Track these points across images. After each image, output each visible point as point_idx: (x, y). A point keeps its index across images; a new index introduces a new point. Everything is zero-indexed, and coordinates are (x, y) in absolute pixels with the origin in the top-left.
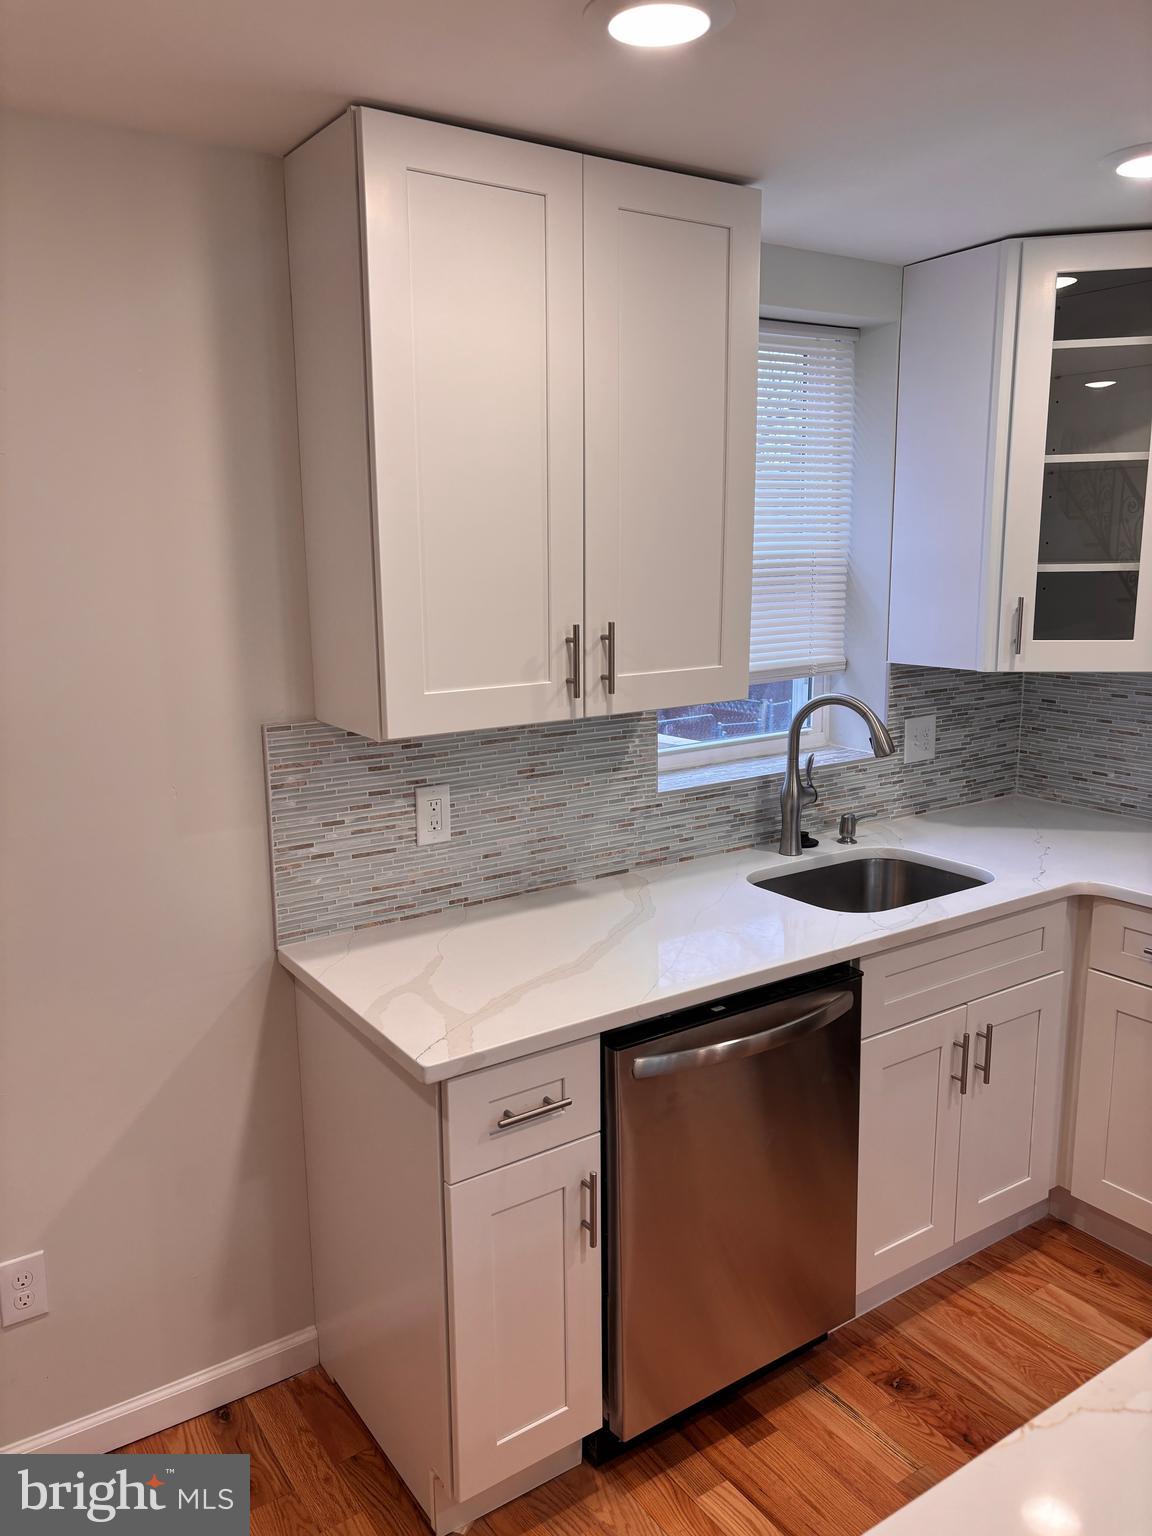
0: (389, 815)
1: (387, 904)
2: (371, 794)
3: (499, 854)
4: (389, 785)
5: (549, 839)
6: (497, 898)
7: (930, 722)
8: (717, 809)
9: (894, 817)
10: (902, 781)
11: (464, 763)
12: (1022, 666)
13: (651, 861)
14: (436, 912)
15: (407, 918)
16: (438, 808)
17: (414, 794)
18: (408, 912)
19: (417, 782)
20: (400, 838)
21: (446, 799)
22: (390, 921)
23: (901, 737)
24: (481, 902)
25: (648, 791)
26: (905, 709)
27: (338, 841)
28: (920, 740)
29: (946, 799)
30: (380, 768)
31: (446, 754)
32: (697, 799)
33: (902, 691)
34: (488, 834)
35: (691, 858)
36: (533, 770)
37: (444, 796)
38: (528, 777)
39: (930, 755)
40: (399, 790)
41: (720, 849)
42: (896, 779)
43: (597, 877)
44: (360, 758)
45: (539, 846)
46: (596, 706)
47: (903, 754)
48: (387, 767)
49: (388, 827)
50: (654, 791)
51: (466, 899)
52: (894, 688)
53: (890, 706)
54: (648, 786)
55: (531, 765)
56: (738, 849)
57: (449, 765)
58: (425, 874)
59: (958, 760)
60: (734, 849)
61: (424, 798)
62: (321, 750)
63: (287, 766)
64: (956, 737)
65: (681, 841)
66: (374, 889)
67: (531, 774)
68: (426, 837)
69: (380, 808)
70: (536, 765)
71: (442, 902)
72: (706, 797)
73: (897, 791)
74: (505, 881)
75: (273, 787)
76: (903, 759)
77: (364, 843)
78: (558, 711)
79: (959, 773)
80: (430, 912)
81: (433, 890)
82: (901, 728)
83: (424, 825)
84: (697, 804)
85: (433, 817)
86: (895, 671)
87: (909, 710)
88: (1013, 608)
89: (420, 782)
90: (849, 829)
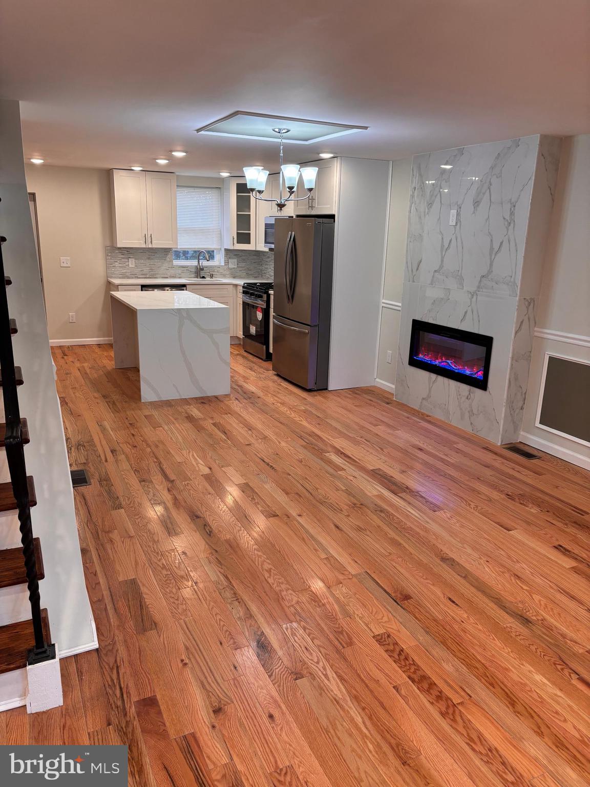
2: (122, 258)
3: (143, 271)
7: (236, 260)
9: (227, 277)
11: (137, 255)
12: (235, 248)
20: (126, 265)
21: (134, 260)
27: (117, 264)
28: (233, 263)
29: (240, 276)
30: (123, 254)
31: (134, 254)
33: (227, 253)
34: (141, 267)
35: (181, 278)
39: (236, 267)
40: (126, 258)
42: (227, 270)
43: (162, 278)
44: (120, 253)
45: (151, 271)
46: (150, 246)
47: (229, 266)
49: (124, 263)
50: (173, 265)
51: (137, 277)
53: (225, 256)
54: (171, 264)
59: (244, 269)
61: (130, 259)
62: (114, 251)
63: (109, 252)
64: (243, 264)
65: (179, 274)
66: (122, 272)
67: (149, 258)
68: (130, 266)
69: (123, 260)
71: (134, 276)
72: (184, 267)
73: (228, 273)
74: (145, 275)
75: (107, 255)
77: (120, 265)
78: (144, 246)
79: (244, 271)
81: (132, 274)
82: (228, 260)
83: (130, 264)
84: (182, 268)
85: (132, 263)
86: (226, 250)
87: (230, 258)
88: (233, 238)
89: (129, 257)
90: (212, 276)
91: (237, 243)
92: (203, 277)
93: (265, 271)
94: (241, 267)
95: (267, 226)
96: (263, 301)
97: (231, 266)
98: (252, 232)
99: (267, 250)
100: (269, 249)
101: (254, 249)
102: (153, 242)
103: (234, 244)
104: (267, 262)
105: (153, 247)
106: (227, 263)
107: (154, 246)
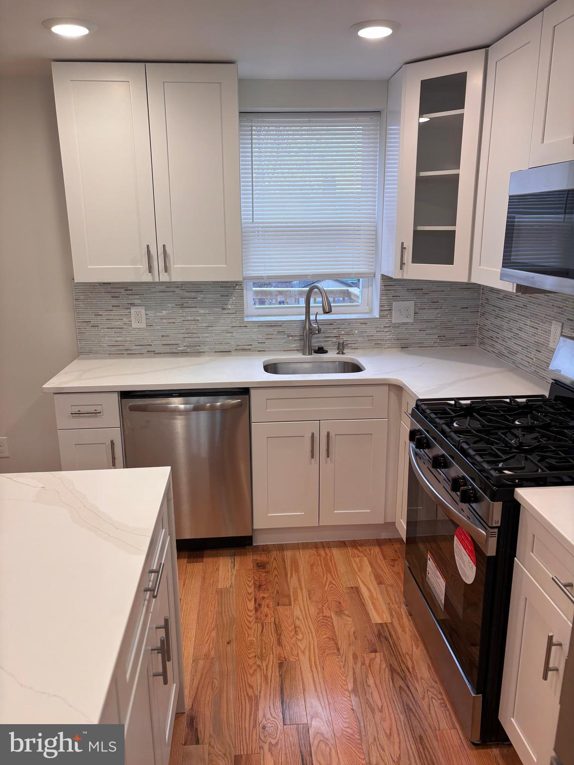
0: (120, 315)
1: (121, 348)
2: (112, 306)
3: (169, 336)
4: (121, 304)
5: (191, 333)
6: (168, 353)
7: (411, 304)
8: (278, 332)
9: (385, 348)
10: (390, 331)
11: (151, 299)
12: (409, 276)
13: (243, 349)
14: (141, 354)
15: (129, 354)
16: (139, 315)
17: (130, 308)
18: (129, 352)
19: (131, 304)
20: (125, 324)
21: (144, 311)
22: (122, 354)
23: (390, 310)
24: (161, 353)
25: (240, 320)
26: (393, 296)
27: (102, 321)
28: (404, 311)
29: (423, 343)
30: (116, 297)
31: (143, 295)
32: (266, 326)
33: (388, 288)
34: (163, 327)
35: (265, 351)
36: (183, 305)
37: (142, 310)
38: (180, 307)
39: (411, 320)
40: (124, 306)
41: (281, 349)
42: (387, 330)
43: (215, 352)
44: (107, 293)
45: (186, 335)
46: (164, 278)
47: (392, 318)
48: (119, 297)
49: (120, 319)
50: (242, 320)
51: (154, 351)
52: (385, 286)
53: (382, 295)
54: (240, 318)
55: (182, 303)
56: (289, 350)
57: (144, 299)
58: (136, 339)
59: (433, 325)
60: (288, 350)
61: (133, 310)
62: (93, 288)
63: (80, 293)
64: (431, 314)
65: (258, 343)
66: (115, 341)
67: (182, 306)
68: (135, 325)
69: (117, 312)
70: (185, 303)
71: (144, 350)
72: (271, 326)
73: (388, 336)
74: (172, 347)
75: (75, 300)
76: (392, 321)
77: (110, 324)
78: (147, 278)
79: (433, 331)
80: (139, 354)
81: (140, 345)
82: (390, 305)
83: (133, 319)
84: (266, 329)
85: (138, 318)
86: (385, 278)
87: (396, 297)
88: (403, 248)
89: (133, 304)
90: (341, 348)
91: (413, 262)
92: (321, 350)
93: (494, 335)
94: (427, 321)
95: (518, 204)
96: (484, 522)
97: (396, 318)
98: (462, 229)
99: (509, 287)
100: (518, 285)
101: (465, 280)
102: (175, 266)
103: (402, 264)
104: (501, 309)
105: (173, 280)
106: (386, 310)
107: (176, 277)
